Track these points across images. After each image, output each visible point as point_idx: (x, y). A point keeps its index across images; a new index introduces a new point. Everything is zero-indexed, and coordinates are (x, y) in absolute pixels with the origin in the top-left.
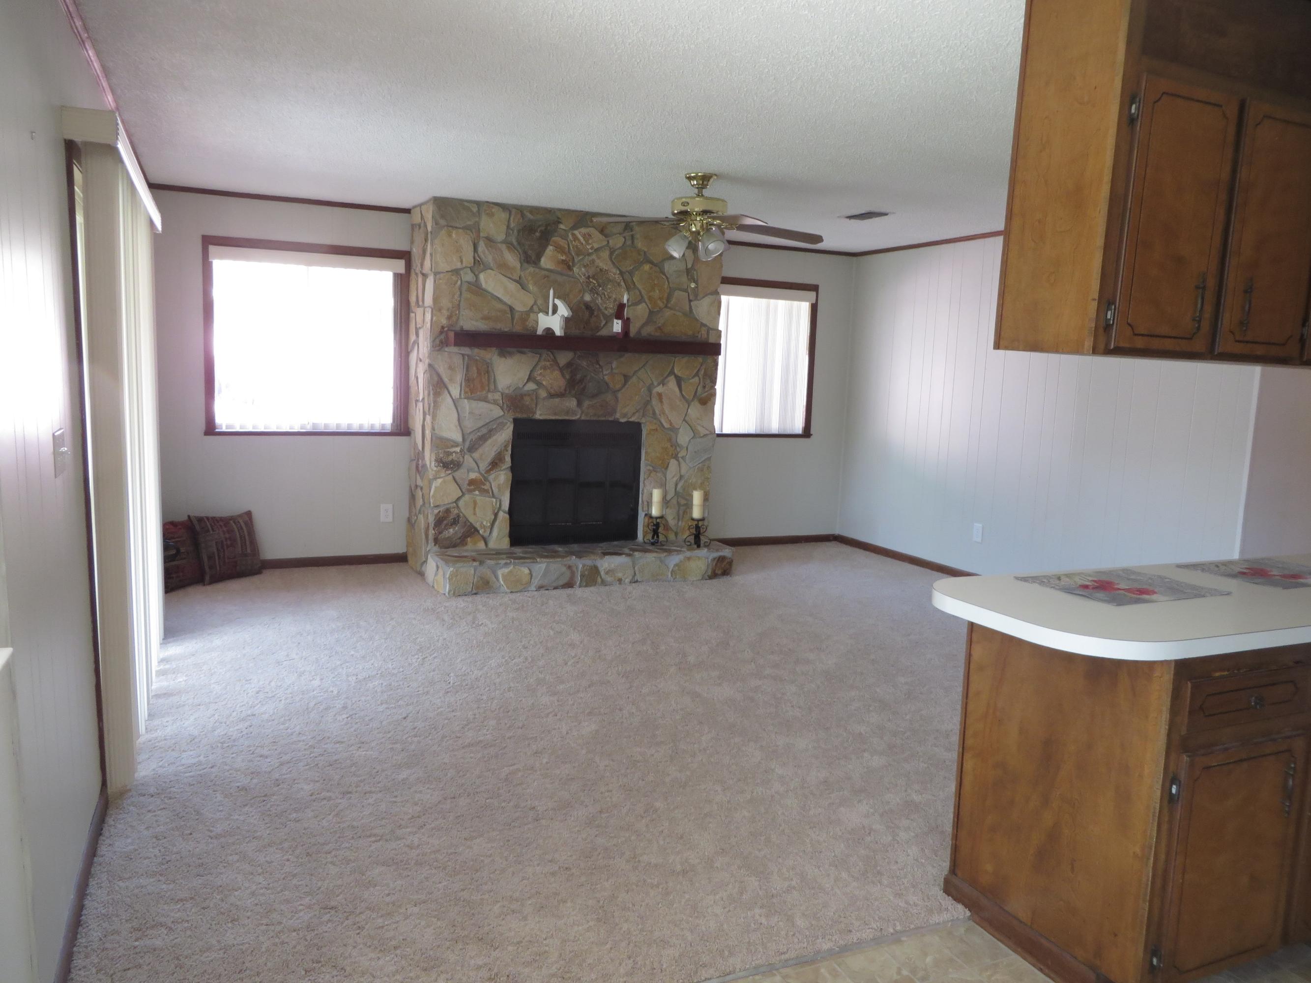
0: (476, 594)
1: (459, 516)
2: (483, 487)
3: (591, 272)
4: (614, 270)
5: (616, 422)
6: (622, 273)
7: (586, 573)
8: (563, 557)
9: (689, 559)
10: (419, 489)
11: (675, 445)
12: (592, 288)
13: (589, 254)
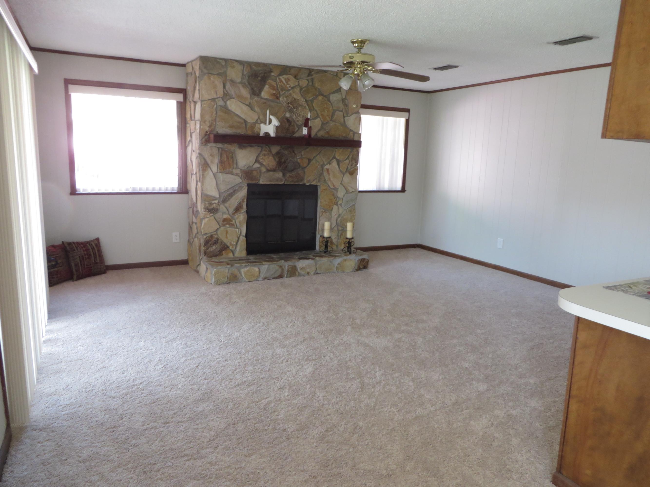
0: (229, 283)
1: (218, 239)
2: (231, 222)
3: (290, 100)
4: (303, 99)
5: (304, 185)
6: (306, 101)
7: (290, 269)
8: (277, 261)
9: (345, 260)
10: (194, 224)
11: (336, 197)
12: (290, 110)
13: (289, 90)
